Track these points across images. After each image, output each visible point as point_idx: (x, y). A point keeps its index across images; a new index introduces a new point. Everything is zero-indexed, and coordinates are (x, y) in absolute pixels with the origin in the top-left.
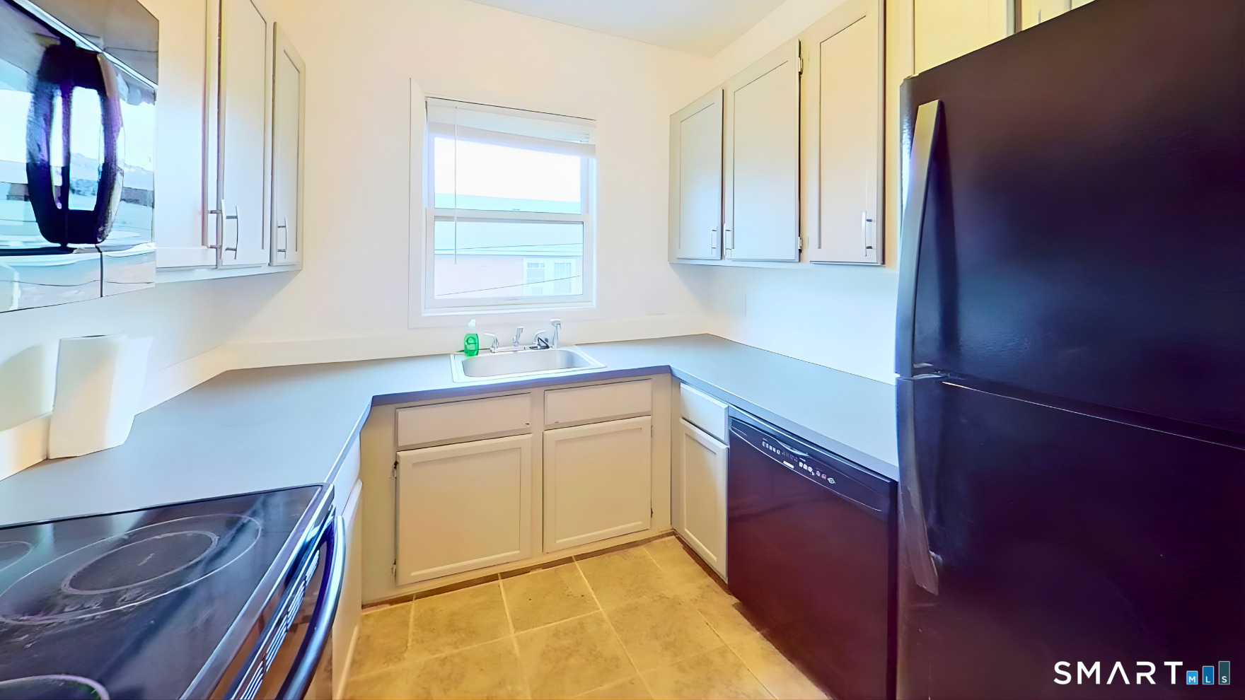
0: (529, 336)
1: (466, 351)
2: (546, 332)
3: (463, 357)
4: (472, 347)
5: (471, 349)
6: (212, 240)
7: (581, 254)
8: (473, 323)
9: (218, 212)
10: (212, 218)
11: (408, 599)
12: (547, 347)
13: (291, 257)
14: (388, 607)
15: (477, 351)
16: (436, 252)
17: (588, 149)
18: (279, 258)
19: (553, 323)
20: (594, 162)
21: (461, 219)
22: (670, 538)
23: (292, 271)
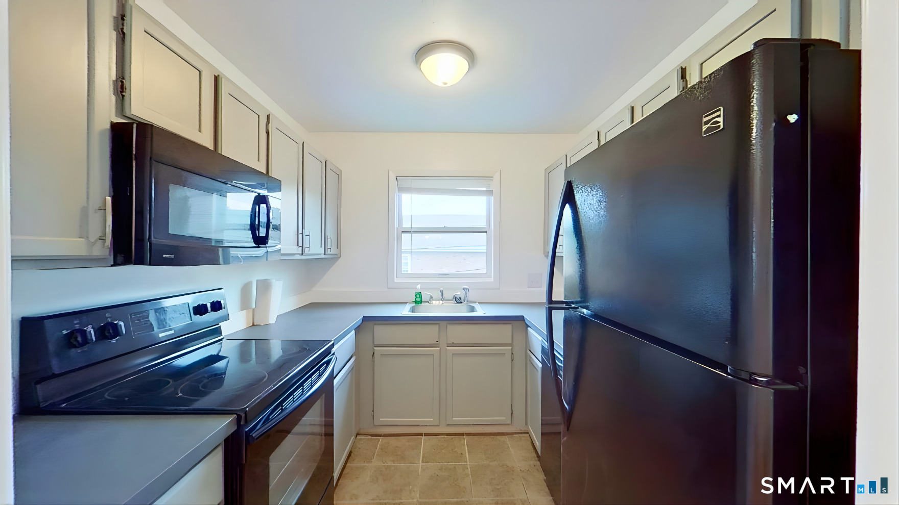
0: (449, 295)
1: (416, 302)
2: (460, 294)
3: (414, 305)
4: (418, 299)
5: (418, 300)
6: (300, 244)
7: (485, 251)
8: (419, 286)
9: (302, 234)
10: (300, 236)
11: (380, 435)
12: (461, 303)
13: (334, 251)
14: (370, 437)
15: (421, 302)
16: (403, 250)
17: (489, 192)
18: (329, 252)
19: (464, 289)
20: (492, 198)
21: (415, 232)
22: (526, 435)
23: (336, 258)
